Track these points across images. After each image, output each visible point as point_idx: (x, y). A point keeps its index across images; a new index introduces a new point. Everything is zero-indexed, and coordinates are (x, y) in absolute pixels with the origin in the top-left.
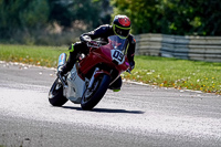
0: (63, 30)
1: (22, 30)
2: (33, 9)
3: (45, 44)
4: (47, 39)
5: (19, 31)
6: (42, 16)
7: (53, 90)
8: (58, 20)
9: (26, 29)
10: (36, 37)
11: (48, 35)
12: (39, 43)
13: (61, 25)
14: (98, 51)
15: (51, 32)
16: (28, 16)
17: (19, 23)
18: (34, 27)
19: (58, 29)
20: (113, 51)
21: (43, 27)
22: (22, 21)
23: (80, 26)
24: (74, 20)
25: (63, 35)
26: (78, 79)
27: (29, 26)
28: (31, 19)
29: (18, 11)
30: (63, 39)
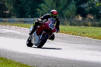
0: (83, 19)
1: (64, 19)
2: (69, 9)
3: (74, 25)
4: (75, 23)
5: (62, 19)
6: (73, 12)
7: (28, 40)
8: (80, 14)
9: (66, 18)
10: (70, 22)
11: (76, 21)
12: (71, 24)
13: (82, 16)
14: (44, 24)
15: (77, 20)
16: (67, 12)
17: (63, 16)
18: (69, 18)
19: (80, 18)
20: (50, 24)
21: (73, 17)
22: (64, 15)
23: (90, 17)
24: (88, 14)
25: (82, 21)
26: (36, 36)
27: (67, 17)
28: (68, 14)
29: (62, 10)
30: (82, 23)
